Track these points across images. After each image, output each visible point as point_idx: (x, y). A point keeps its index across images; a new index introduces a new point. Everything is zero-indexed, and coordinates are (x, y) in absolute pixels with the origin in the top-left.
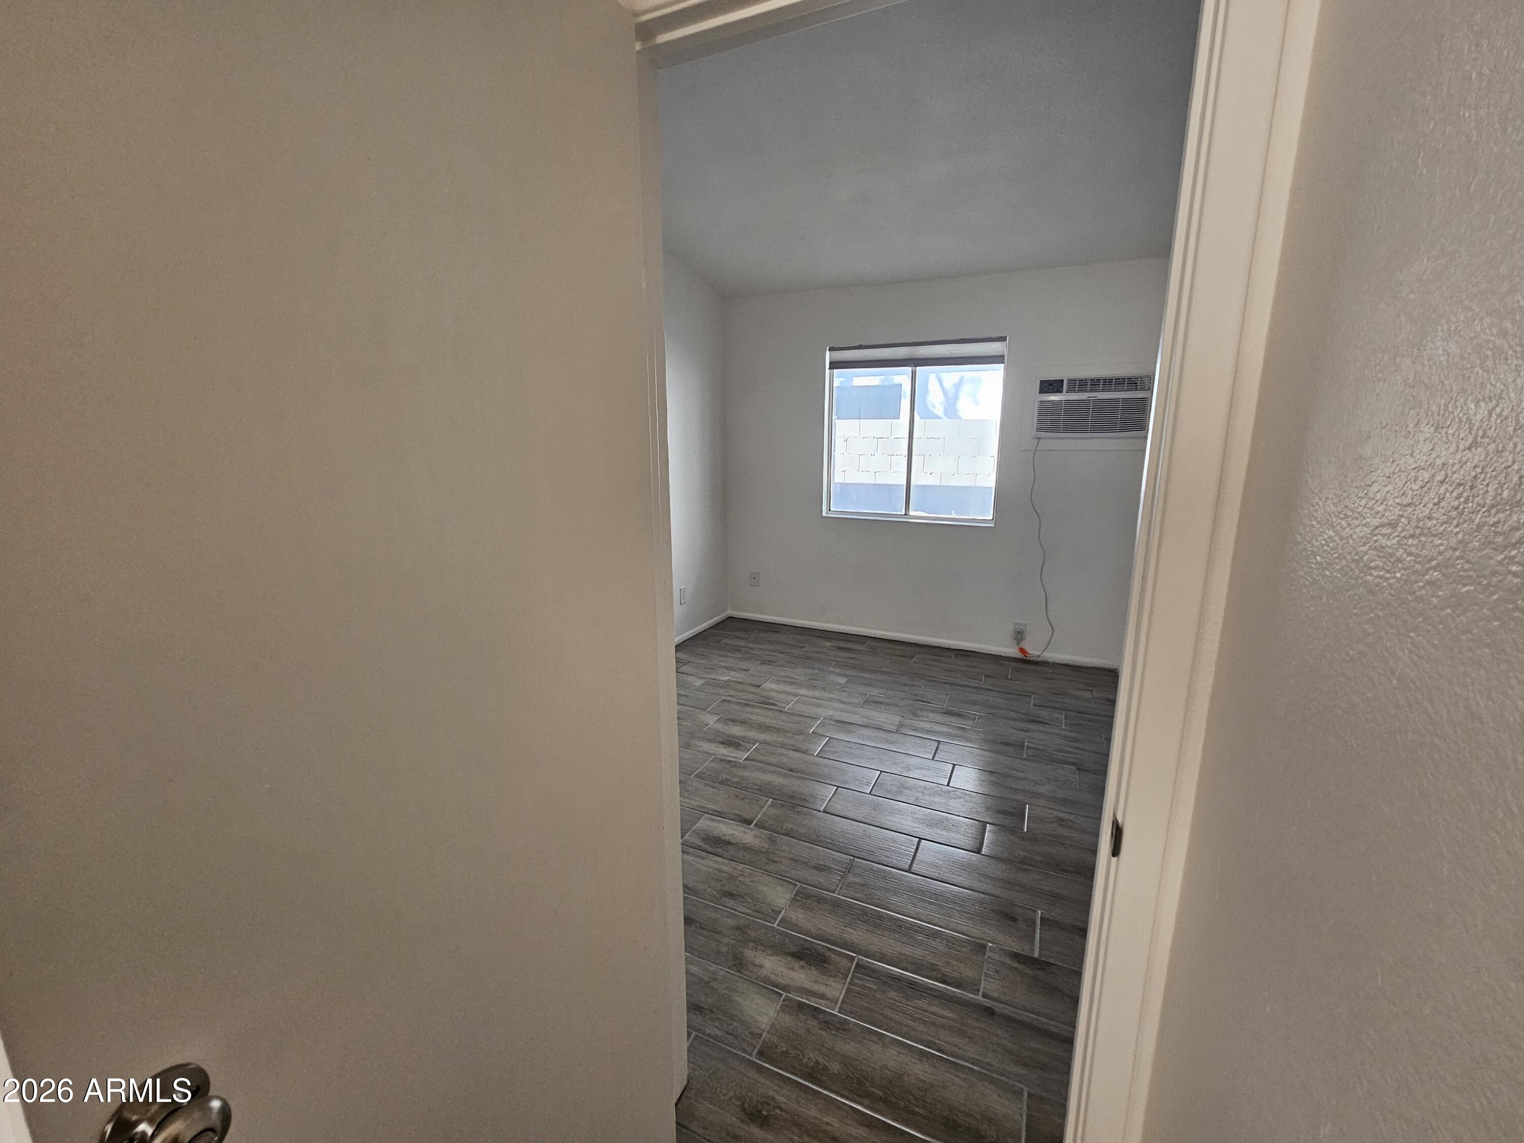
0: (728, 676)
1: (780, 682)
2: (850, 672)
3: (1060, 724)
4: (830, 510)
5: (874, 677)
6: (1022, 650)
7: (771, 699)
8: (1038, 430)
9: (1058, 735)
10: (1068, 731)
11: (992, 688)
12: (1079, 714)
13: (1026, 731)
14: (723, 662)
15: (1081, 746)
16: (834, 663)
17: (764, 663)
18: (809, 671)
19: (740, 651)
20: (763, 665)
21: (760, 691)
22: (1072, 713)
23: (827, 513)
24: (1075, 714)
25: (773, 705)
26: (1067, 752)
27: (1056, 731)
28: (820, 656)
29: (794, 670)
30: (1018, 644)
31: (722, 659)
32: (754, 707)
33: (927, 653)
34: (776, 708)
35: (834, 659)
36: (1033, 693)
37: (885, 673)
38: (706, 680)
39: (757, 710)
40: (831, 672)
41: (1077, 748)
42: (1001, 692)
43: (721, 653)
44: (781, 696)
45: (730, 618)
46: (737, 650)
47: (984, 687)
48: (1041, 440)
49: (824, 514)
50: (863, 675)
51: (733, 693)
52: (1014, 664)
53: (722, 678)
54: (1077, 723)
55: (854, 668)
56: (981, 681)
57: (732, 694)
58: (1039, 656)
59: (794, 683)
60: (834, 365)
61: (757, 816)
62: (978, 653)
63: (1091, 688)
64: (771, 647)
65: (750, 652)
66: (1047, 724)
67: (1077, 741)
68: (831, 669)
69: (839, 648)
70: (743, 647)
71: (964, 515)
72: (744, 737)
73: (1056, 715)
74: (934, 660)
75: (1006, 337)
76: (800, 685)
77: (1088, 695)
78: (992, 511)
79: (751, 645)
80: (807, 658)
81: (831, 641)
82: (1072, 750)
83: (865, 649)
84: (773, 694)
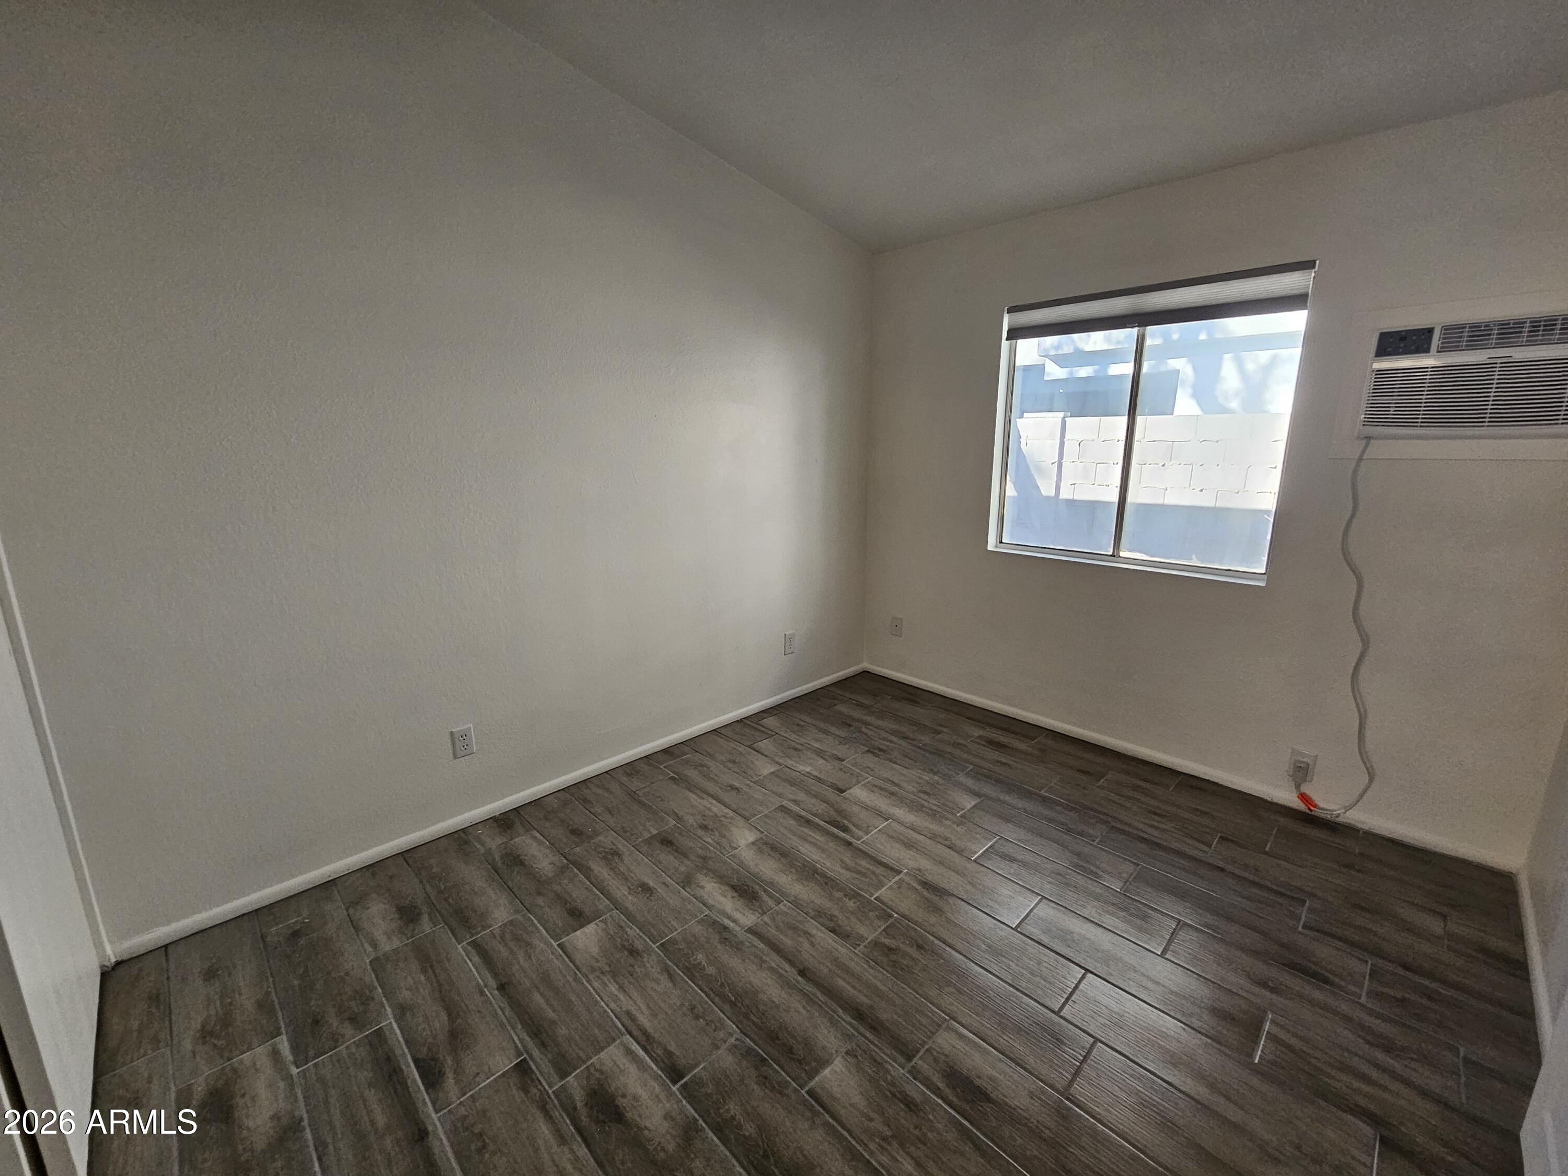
0: (810, 764)
1: (876, 790)
2: (988, 789)
3: (1358, 991)
4: (1001, 542)
5: (1021, 804)
6: (1304, 797)
7: (846, 819)
8: (1368, 422)
9: (1347, 1019)
10: (1371, 1012)
11: (1229, 868)
12: (1409, 974)
13: (1273, 990)
14: (817, 740)
15: (1397, 1066)
16: (971, 767)
17: (873, 751)
18: (927, 776)
19: (850, 726)
20: (869, 755)
21: (838, 799)
22: (1391, 967)
23: (996, 547)
24: (1400, 971)
25: (845, 829)
26: (1364, 1078)
27: (1344, 1007)
28: (957, 752)
29: (905, 771)
30: (1298, 787)
31: (821, 736)
32: (817, 827)
33: (1127, 773)
34: (847, 837)
35: (975, 760)
36: (1312, 895)
37: (1044, 799)
38: (780, 767)
39: (817, 836)
40: (959, 785)
41: (1384, 1070)
42: (1246, 879)
43: (822, 725)
44: (864, 815)
45: (865, 673)
46: (846, 723)
47: (1211, 861)
48: (1372, 442)
49: (990, 548)
50: (1007, 798)
51: (801, 796)
52: (1282, 820)
53: (801, 768)
54: (1399, 995)
55: (998, 781)
56: (1210, 846)
57: (798, 798)
58: (1338, 816)
59: (892, 794)
60: (1016, 333)
61: (696, 1065)
62: (1221, 785)
63: (1445, 910)
64: (895, 727)
65: (864, 729)
66: (1326, 981)
67: (1388, 1047)
68: (962, 778)
69: (991, 743)
70: (858, 721)
71: (1213, 562)
72: (772, 884)
73: (1353, 964)
74: (1136, 788)
75: (1315, 261)
76: (901, 801)
77: (1436, 926)
78: (1265, 559)
79: (869, 719)
80: (939, 753)
81: (984, 729)
82: (1374, 1074)
83: (1030, 750)
84: (856, 809)
